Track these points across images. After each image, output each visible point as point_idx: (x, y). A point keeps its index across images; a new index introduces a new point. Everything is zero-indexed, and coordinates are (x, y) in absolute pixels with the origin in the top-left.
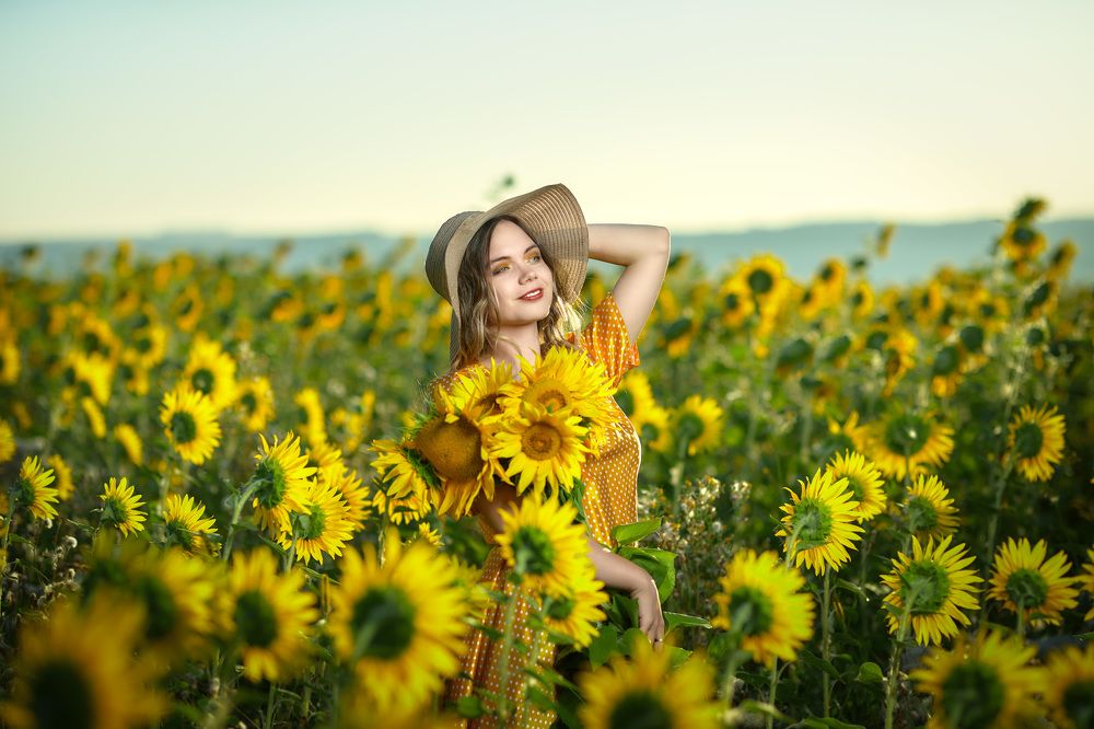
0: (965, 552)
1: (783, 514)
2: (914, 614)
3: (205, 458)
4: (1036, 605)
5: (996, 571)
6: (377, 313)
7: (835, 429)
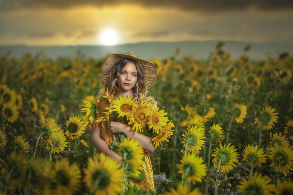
0: (235, 148)
1: (183, 137)
2: (222, 165)
3: (15, 121)
4: (256, 162)
5: (244, 153)
6: (44, 74)
7: (182, 109)
